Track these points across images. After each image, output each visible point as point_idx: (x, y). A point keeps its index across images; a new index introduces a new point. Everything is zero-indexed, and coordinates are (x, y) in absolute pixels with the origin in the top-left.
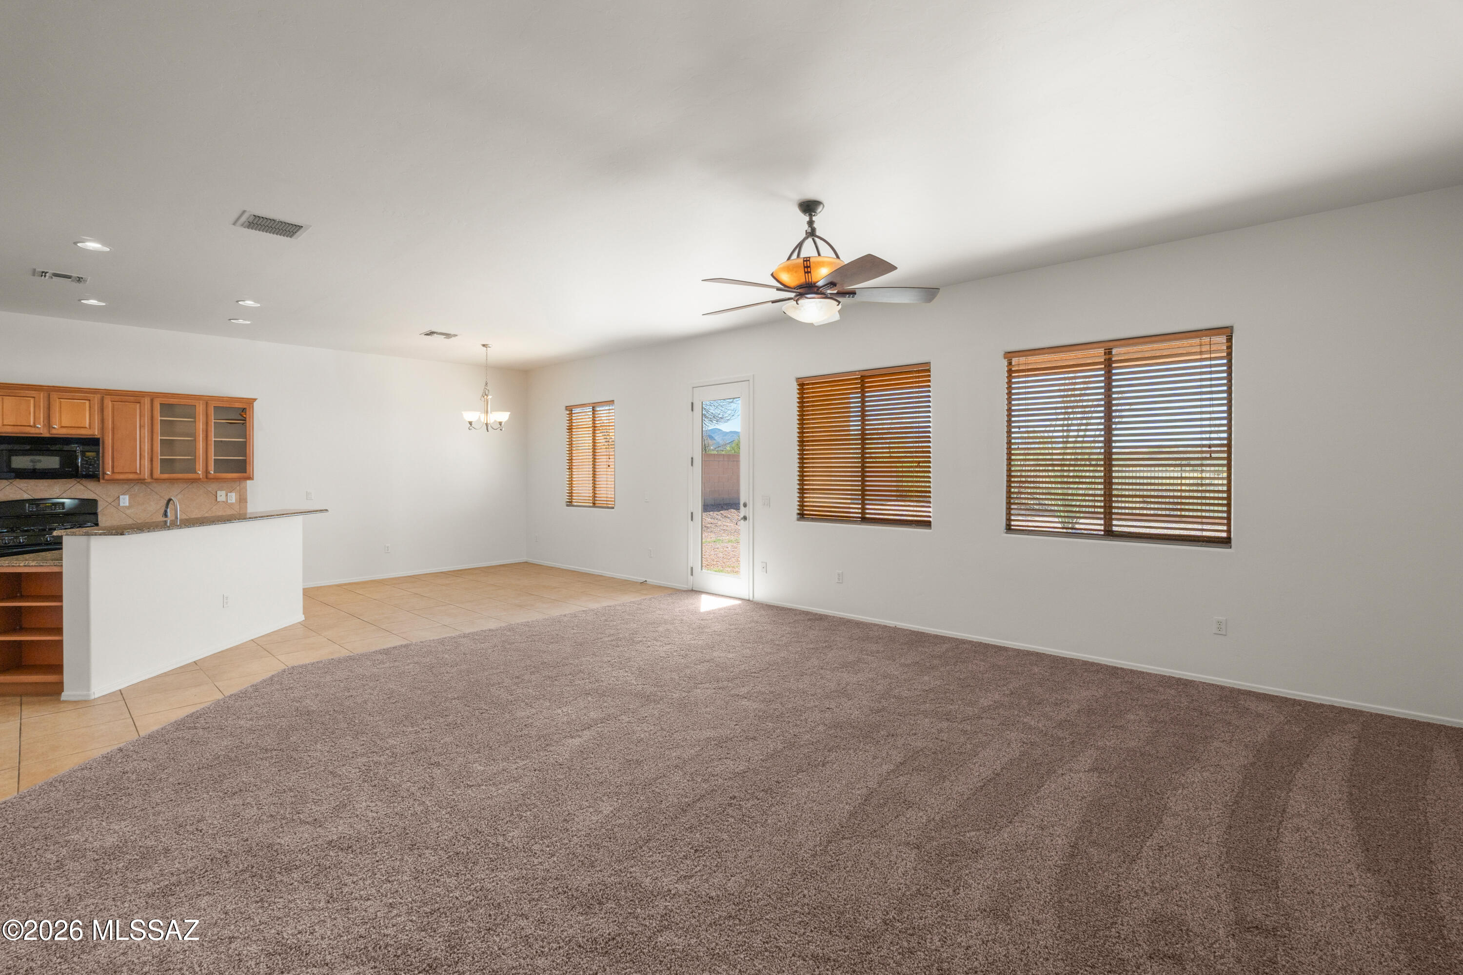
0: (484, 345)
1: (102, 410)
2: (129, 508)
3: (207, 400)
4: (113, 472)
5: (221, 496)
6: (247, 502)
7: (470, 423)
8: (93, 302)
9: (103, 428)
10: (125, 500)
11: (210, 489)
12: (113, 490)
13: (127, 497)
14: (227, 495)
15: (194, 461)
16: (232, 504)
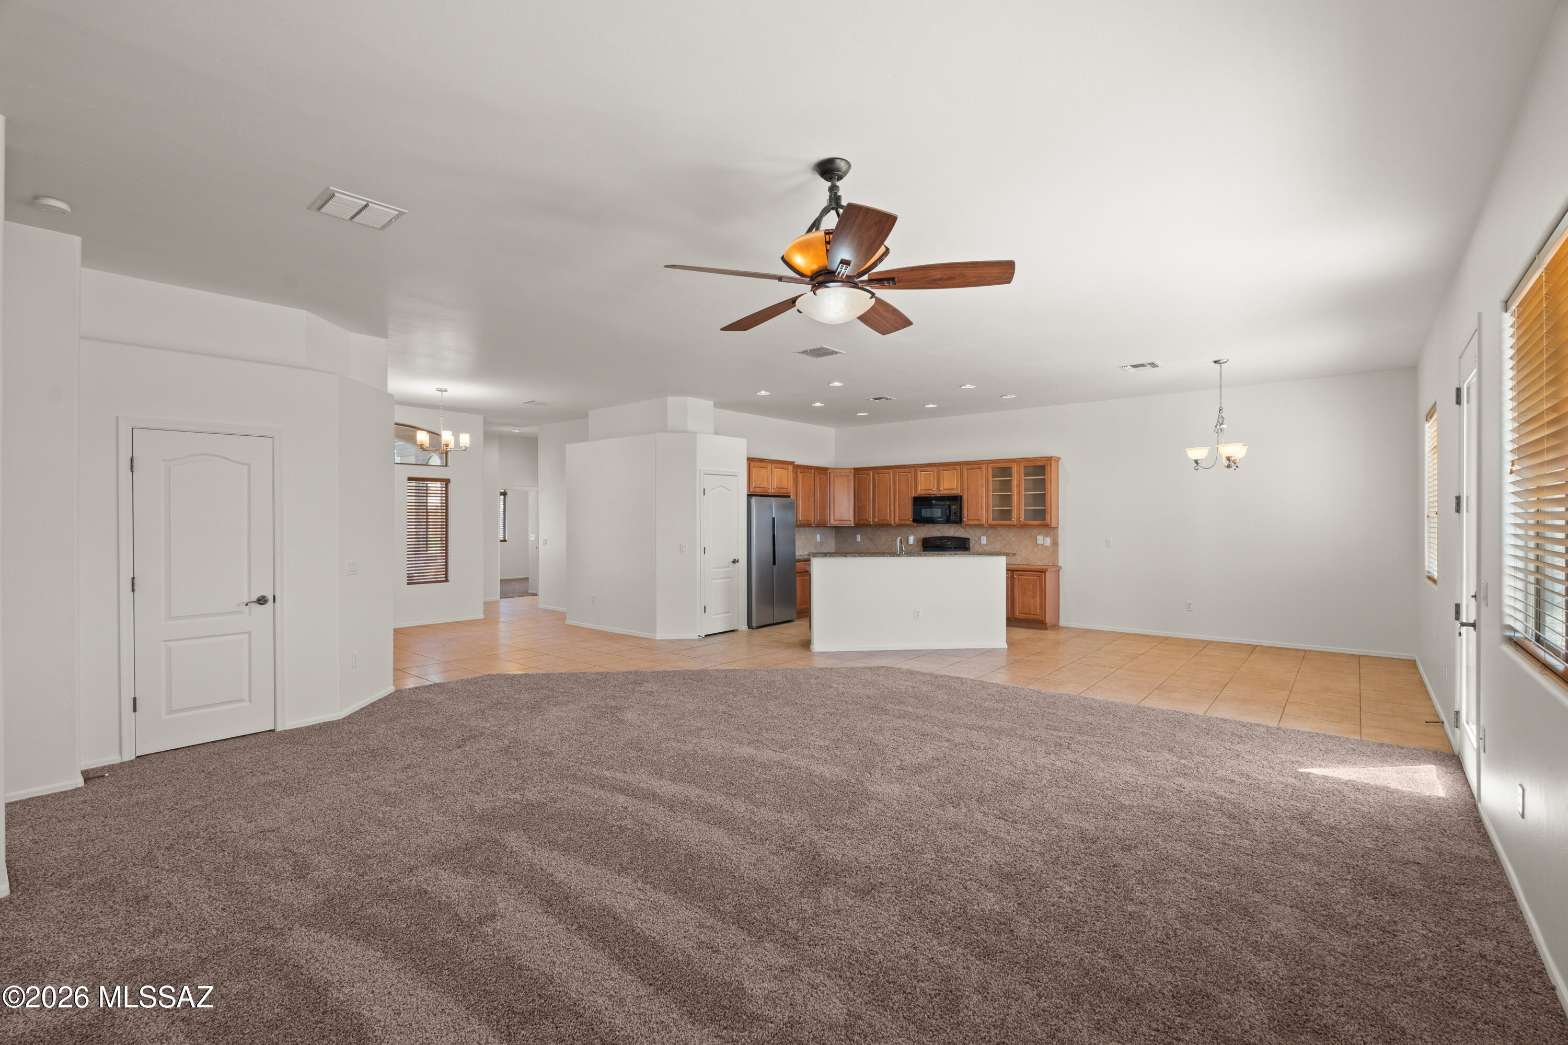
0: (1215, 362)
1: (962, 476)
2: (986, 545)
3: (1018, 461)
4: (968, 520)
5: (1040, 539)
6: (1058, 546)
7: (1196, 462)
8: (931, 406)
9: (962, 489)
10: (984, 540)
11: (1033, 534)
12: (978, 532)
13: (985, 537)
14: (1044, 539)
15: (1010, 511)
16: (1048, 546)
